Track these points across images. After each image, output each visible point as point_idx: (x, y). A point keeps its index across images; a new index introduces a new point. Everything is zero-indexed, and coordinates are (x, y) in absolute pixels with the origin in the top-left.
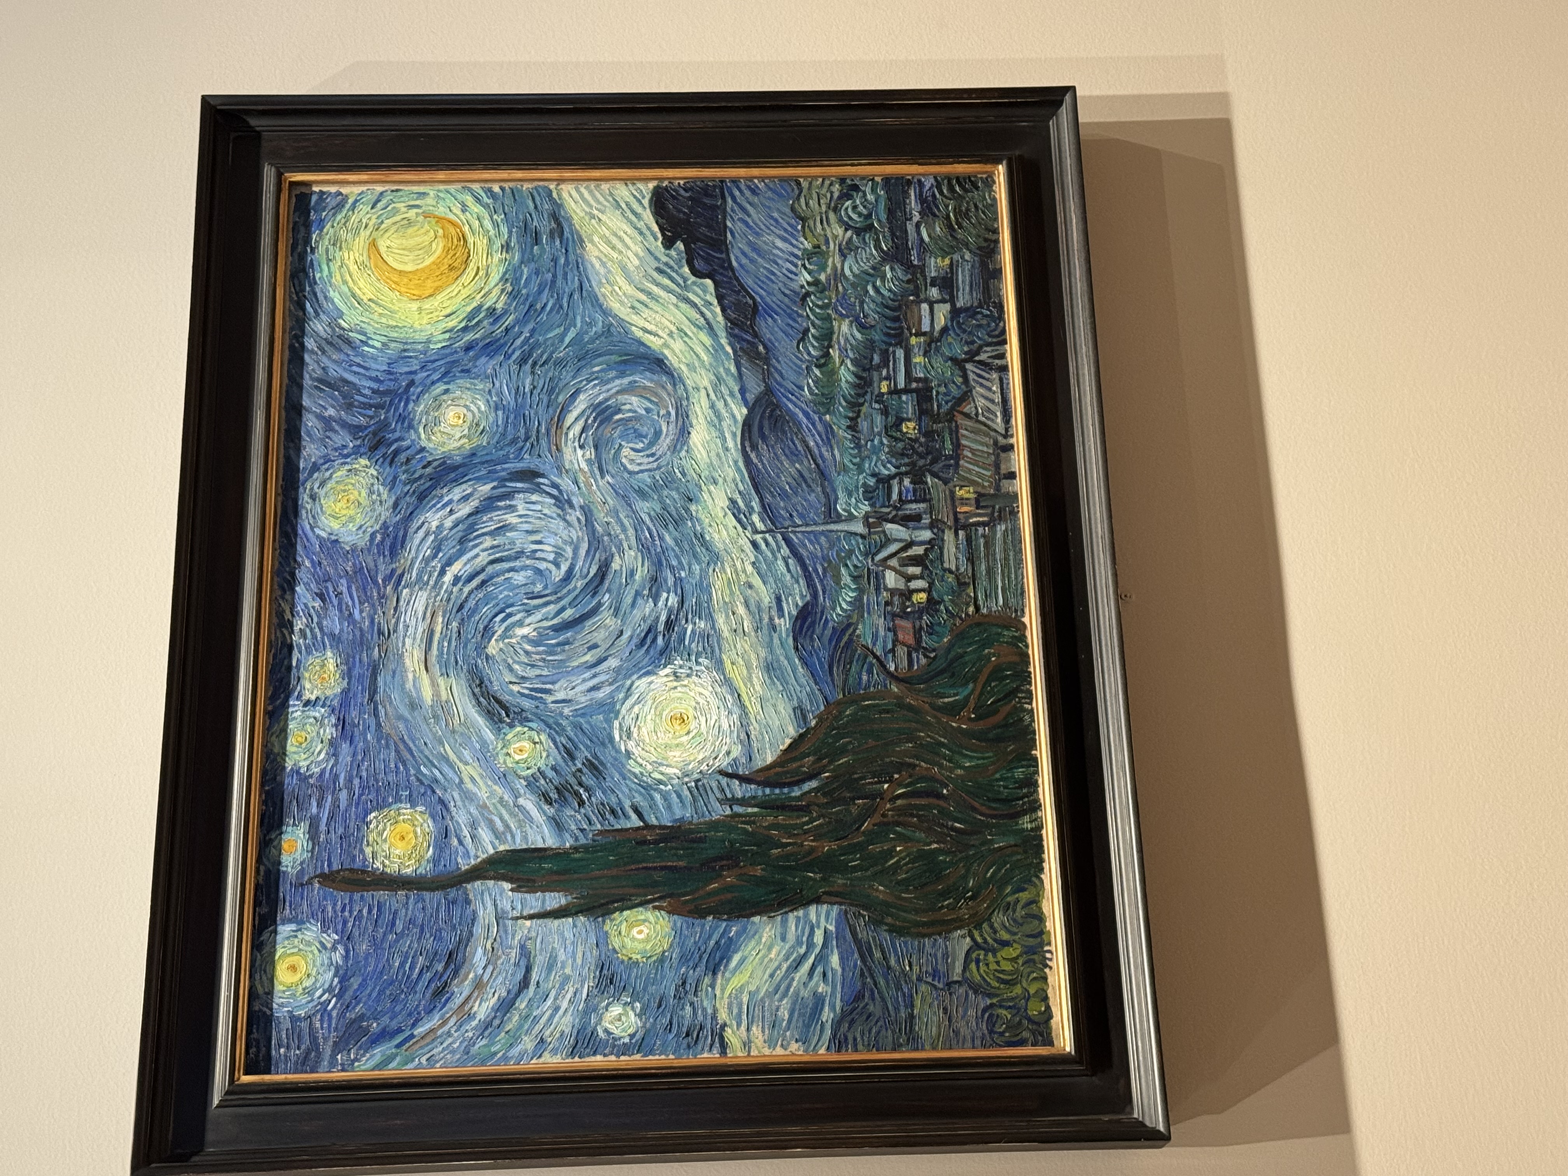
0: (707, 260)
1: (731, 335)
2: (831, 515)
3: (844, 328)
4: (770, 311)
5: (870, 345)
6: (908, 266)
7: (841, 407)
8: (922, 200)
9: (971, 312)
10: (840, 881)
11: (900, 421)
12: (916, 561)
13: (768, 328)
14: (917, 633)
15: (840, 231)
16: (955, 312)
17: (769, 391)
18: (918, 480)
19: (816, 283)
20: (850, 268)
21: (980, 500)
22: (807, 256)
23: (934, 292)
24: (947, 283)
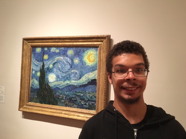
0: (89, 83)
1: (82, 85)
2: (66, 91)
3: (82, 95)
4: (84, 88)
5: (80, 97)
6: (87, 101)
7: (75, 93)
8: (94, 104)
9: (83, 106)
10: (41, 89)
11: (74, 98)
12: (62, 98)
13: (82, 88)
14: (57, 97)
15: (91, 95)
16: (83, 105)
17: (77, 87)
18: (69, 99)
19: (86, 93)
20: (88, 96)
21: (67, 104)
22: (89, 92)
23: (85, 103)
24: (86, 104)
